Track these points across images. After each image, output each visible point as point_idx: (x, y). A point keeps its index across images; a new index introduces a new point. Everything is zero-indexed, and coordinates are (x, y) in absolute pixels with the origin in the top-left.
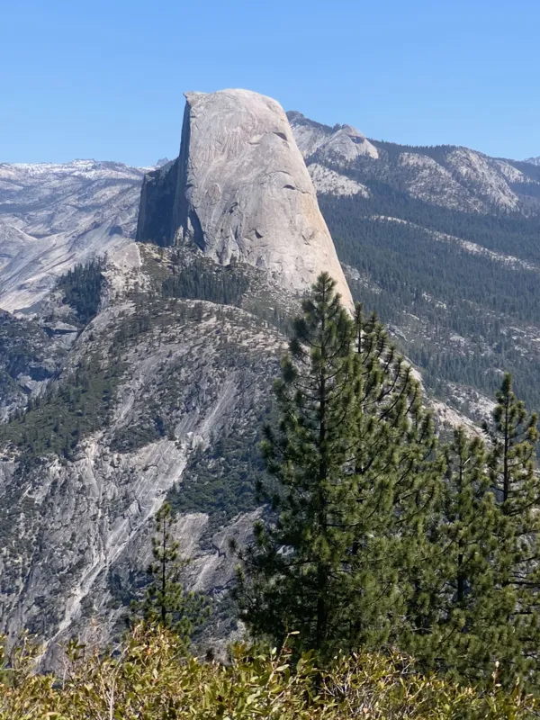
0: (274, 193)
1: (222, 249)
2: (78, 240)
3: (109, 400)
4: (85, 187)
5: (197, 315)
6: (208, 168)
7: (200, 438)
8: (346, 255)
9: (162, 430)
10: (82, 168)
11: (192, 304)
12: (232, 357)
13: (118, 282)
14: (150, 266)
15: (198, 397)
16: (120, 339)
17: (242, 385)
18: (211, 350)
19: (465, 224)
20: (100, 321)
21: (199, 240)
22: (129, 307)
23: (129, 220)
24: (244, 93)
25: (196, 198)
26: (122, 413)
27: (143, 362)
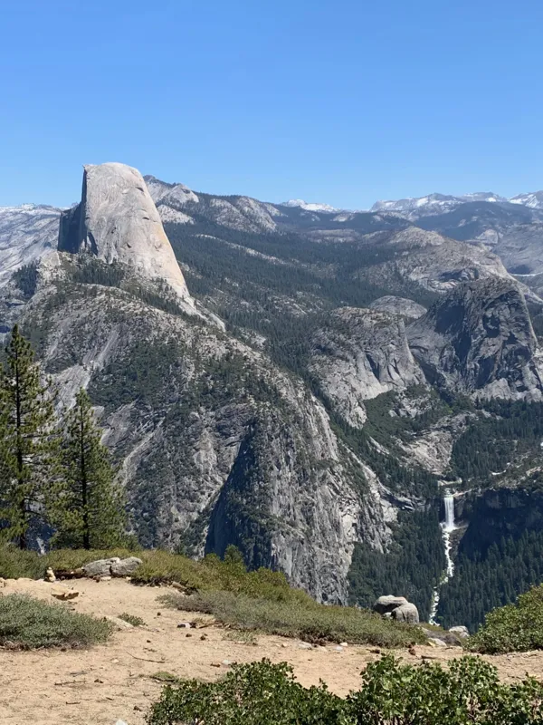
0: (137, 222)
1: (108, 254)
2: (25, 251)
3: (43, 343)
4: (29, 219)
5: (94, 293)
6: (98, 208)
7: (98, 363)
8: (181, 257)
9: (75, 360)
10: (26, 208)
11: (90, 286)
12: (116, 317)
13: (47, 275)
14: (66, 265)
15: (96, 340)
16: (49, 308)
17: (122, 333)
18: (102, 313)
19: (247, 239)
20: (36, 298)
21: (94, 249)
22: (53, 289)
23: (54, 238)
24: (118, 166)
25: (91, 225)
26: (51, 351)
27: (63, 321)
